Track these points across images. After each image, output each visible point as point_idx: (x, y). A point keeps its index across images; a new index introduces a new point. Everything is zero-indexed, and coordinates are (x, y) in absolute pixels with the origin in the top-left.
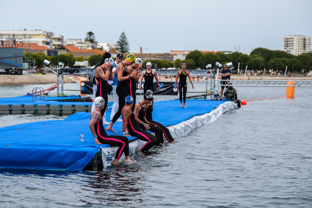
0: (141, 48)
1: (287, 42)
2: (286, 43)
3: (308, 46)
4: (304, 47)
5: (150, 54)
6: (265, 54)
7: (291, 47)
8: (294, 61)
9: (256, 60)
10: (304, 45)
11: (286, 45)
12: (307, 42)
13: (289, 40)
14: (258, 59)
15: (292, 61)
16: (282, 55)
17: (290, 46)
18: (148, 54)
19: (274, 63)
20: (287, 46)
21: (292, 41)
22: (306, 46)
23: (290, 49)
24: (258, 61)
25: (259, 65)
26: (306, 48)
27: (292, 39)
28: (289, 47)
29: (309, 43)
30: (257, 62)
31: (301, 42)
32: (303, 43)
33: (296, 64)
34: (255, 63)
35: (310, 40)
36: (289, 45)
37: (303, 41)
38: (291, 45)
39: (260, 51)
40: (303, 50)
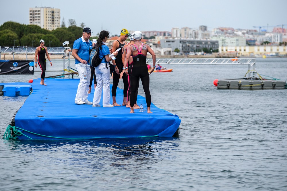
1: (33, 15)
2: (31, 16)
3: (57, 19)
4: (53, 21)
6: (17, 29)
7: (37, 21)
8: (51, 37)
9: (9, 36)
10: (53, 18)
11: (32, 18)
12: (56, 15)
13: (35, 13)
14: (11, 35)
15: (48, 37)
16: (36, 30)
17: (36, 20)
20: (34, 20)
21: (39, 14)
22: (55, 19)
23: (36, 23)
25: (13, 42)
26: (55, 22)
27: (39, 11)
28: (35, 21)
29: (58, 17)
30: (10, 38)
32: (51, 16)
33: (53, 40)
34: (8, 39)
35: (59, 12)
36: (35, 18)
37: (51, 13)
38: (38, 18)
40: (51, 25)
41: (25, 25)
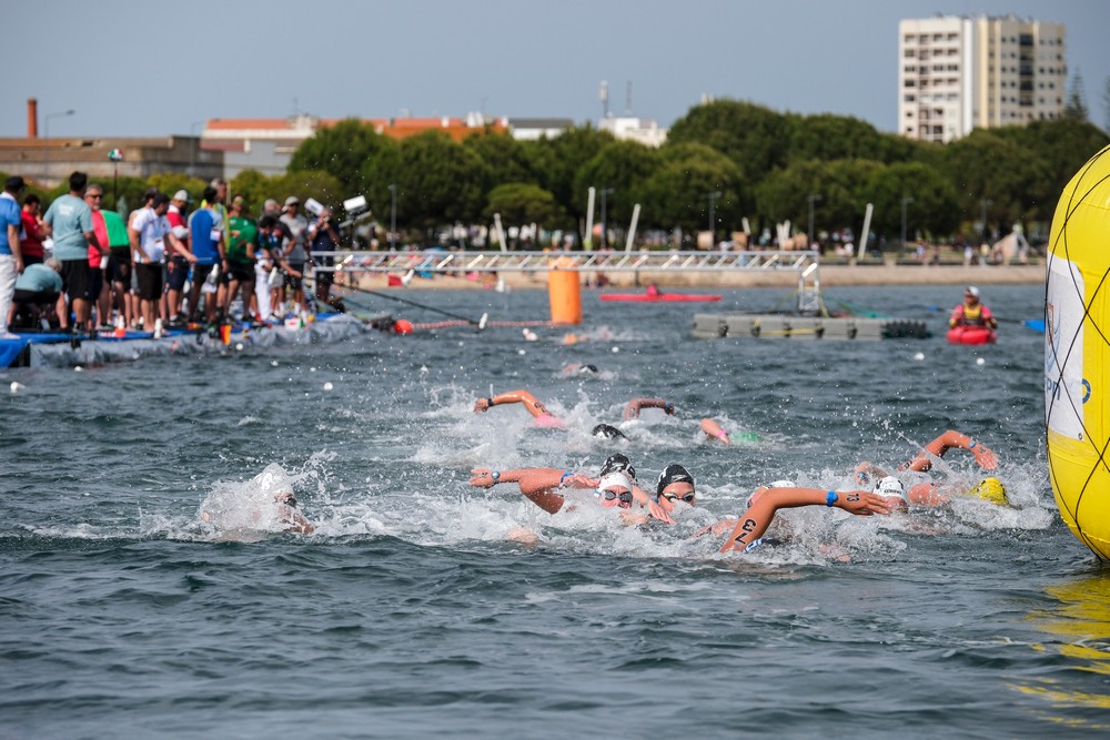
0: (33, 104)
1: (923, 55)
2: (914, 62)
3: (1047, 78)
4: (1027, 87)
5: (88, 144)
6: (751, 138)
7: (943, 89)
9: (689, 174)
10: (1026, 72)
11: (914, 76)
12: (1042, 57)
13: (933, 45)
14: (702, 167)
16: (848, 143)
17: (937, 81)
18: (79, 143)
19: (794, 190)
20: (924, 83)
21: (952, 52)
22: (1038, 78)
23: (938, 96)
24: (699, 176)
25: (707, 201)
26: (1038, 93)
27: (951, 36)
28: (932, 89)
29: (1055, 64)
30: (694, 182)
31: (1008, 56)
32: (1016, 63)
33: (925, 192)
35: (1059, 42)
36: (934, 75)
37: (1016, 48)
38: (945, 75)
39: (722, 119)
40: (1015, 108)
41: (798, 117)
